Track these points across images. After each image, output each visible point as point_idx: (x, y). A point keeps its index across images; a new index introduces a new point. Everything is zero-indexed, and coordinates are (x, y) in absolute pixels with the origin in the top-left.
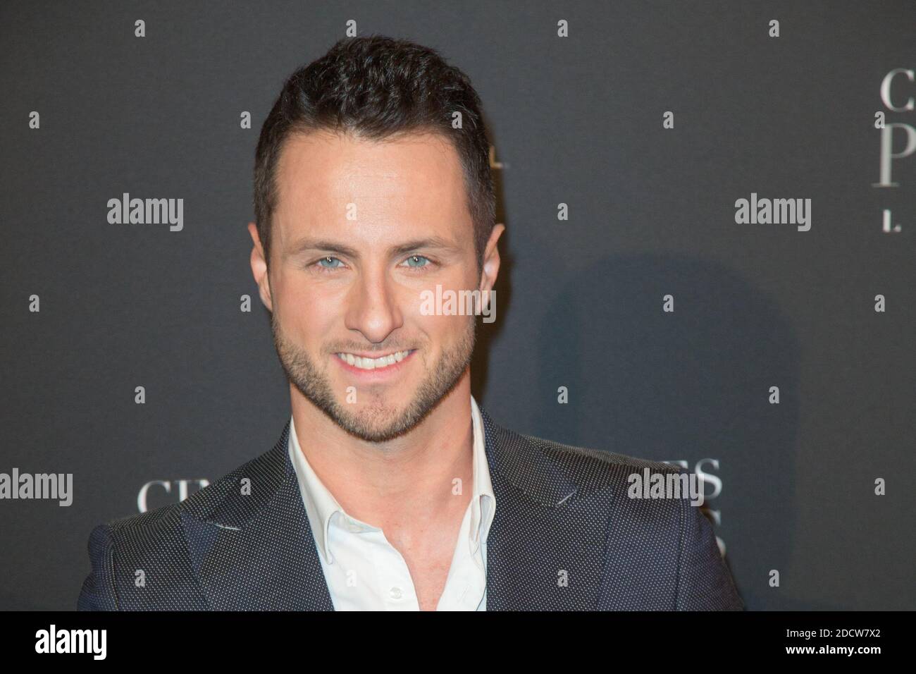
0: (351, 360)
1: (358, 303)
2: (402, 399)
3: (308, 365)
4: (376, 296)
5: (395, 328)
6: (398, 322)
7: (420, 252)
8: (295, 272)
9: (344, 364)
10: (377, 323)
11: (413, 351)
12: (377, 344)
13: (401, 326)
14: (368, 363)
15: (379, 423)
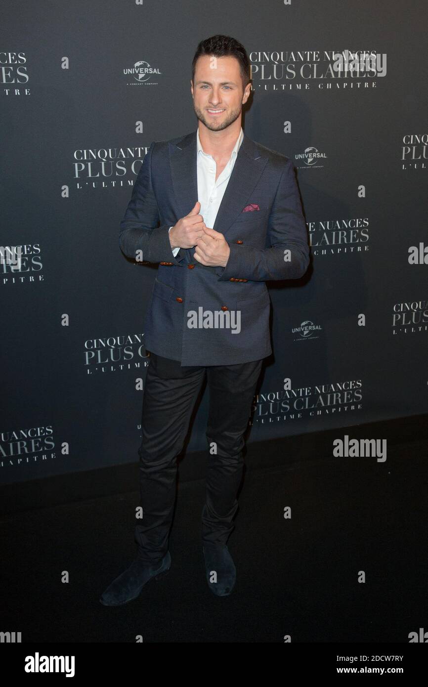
0: (210, 111)
1: (211, 97)
2: (222, 120)
3: (200, 112)
4: (215, 95)
5: (219, 103)
6: (220, 102)
7: (227, 85)
8: (198, 89)
9: (208, 112)
10: (215, 102)
11: (225, 110)
12: (216, 106)
13: (221, 103)
14: (214, 112)
15: (215, 126)
